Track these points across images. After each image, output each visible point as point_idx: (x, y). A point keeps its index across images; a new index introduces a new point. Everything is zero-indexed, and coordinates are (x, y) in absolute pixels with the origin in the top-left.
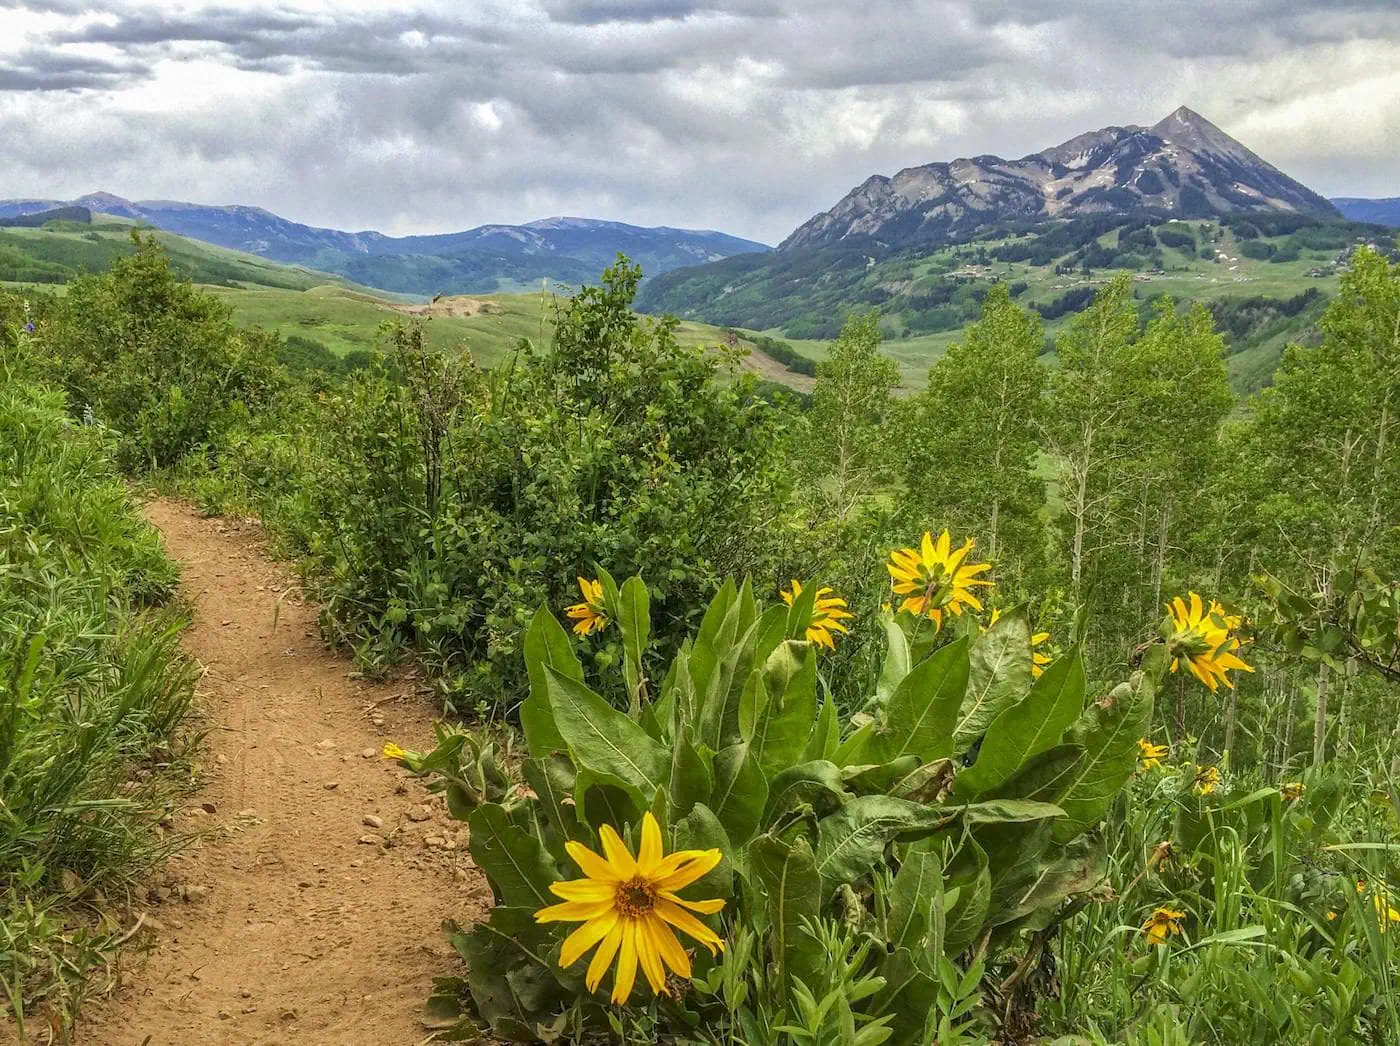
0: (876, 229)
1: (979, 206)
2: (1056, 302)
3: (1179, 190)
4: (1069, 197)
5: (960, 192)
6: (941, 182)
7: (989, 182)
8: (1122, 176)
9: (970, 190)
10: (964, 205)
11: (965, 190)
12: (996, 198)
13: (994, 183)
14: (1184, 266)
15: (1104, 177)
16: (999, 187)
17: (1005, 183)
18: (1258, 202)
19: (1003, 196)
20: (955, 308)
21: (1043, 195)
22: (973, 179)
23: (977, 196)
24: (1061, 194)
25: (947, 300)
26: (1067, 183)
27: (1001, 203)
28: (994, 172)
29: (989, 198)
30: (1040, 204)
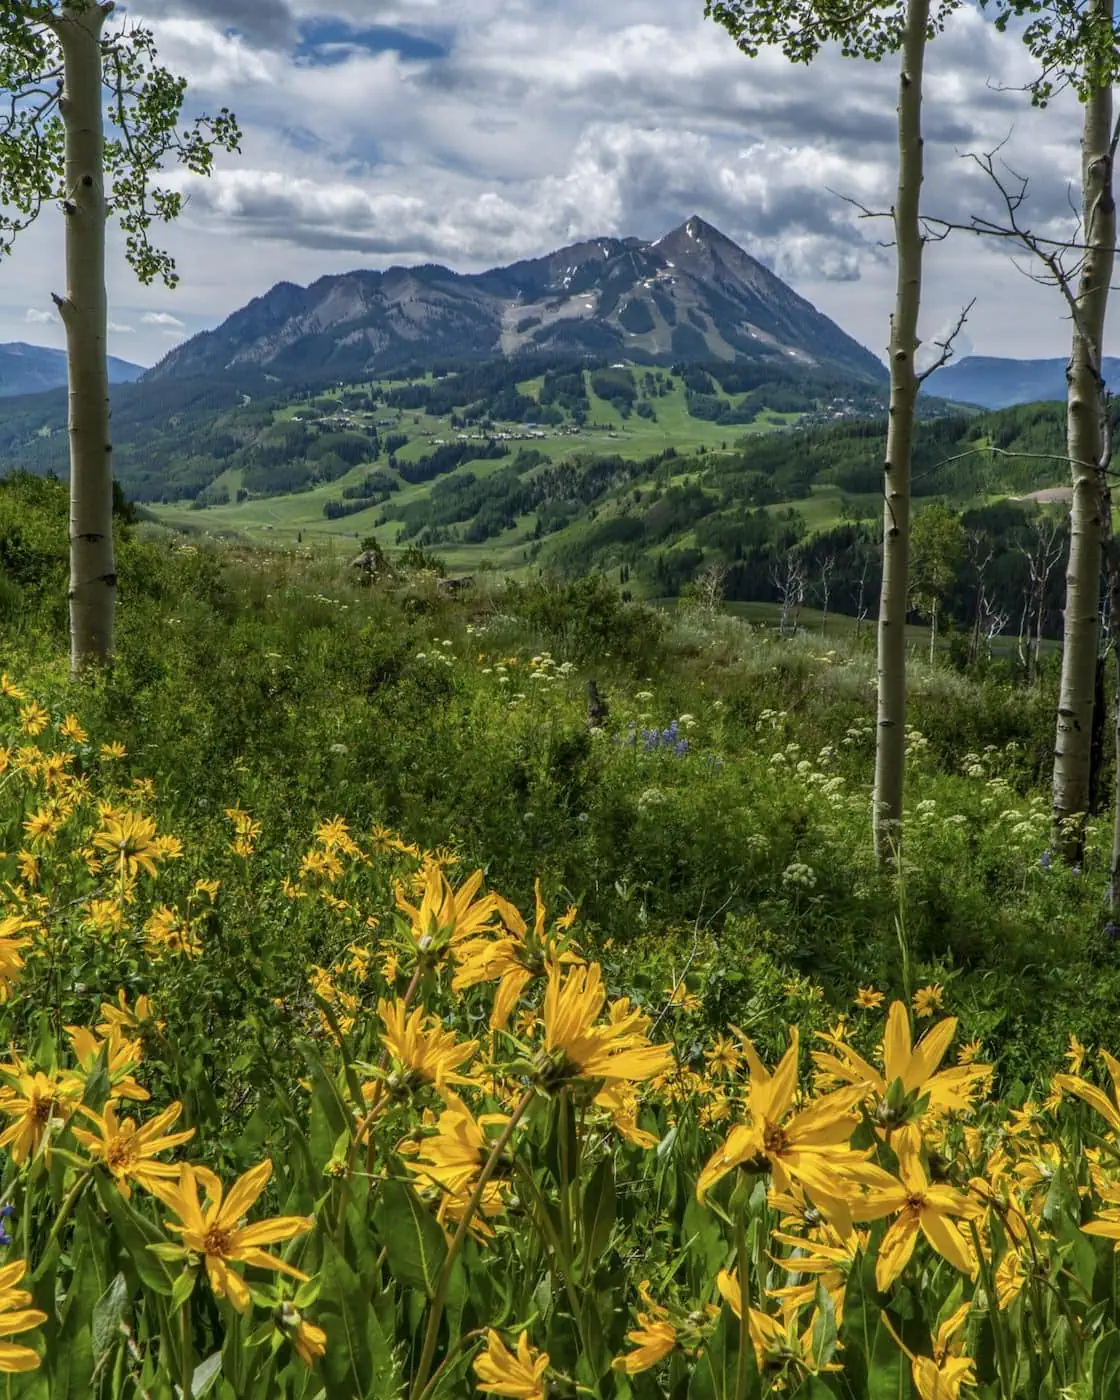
0: (271, 358)
1: (412, 335)
2: (424, 459)
3: (675, 328)
4: (532, 330)
5: (389, 313)
6: (366, 299)
7: (427, 301)
8: (605, 306)
9: (400, 311)
10: (393, 334)
11: (394, 311)
12: (435, 324)
13: (435, 304)
14: (607, 424)
15: (584, 305)
16: (440, 310)
17: (451, 307)
18: (771, 351)
19: (444, 324)
20: (309, 464)
21: (499, 324)
22: (406, 296)
23: (409, 320)
24: (523, 327)
25: (302, 454)
26: (536, 311)
27: (440, 333)
28: (437, 289)
29: (427, 326)
30: (495, 335)
